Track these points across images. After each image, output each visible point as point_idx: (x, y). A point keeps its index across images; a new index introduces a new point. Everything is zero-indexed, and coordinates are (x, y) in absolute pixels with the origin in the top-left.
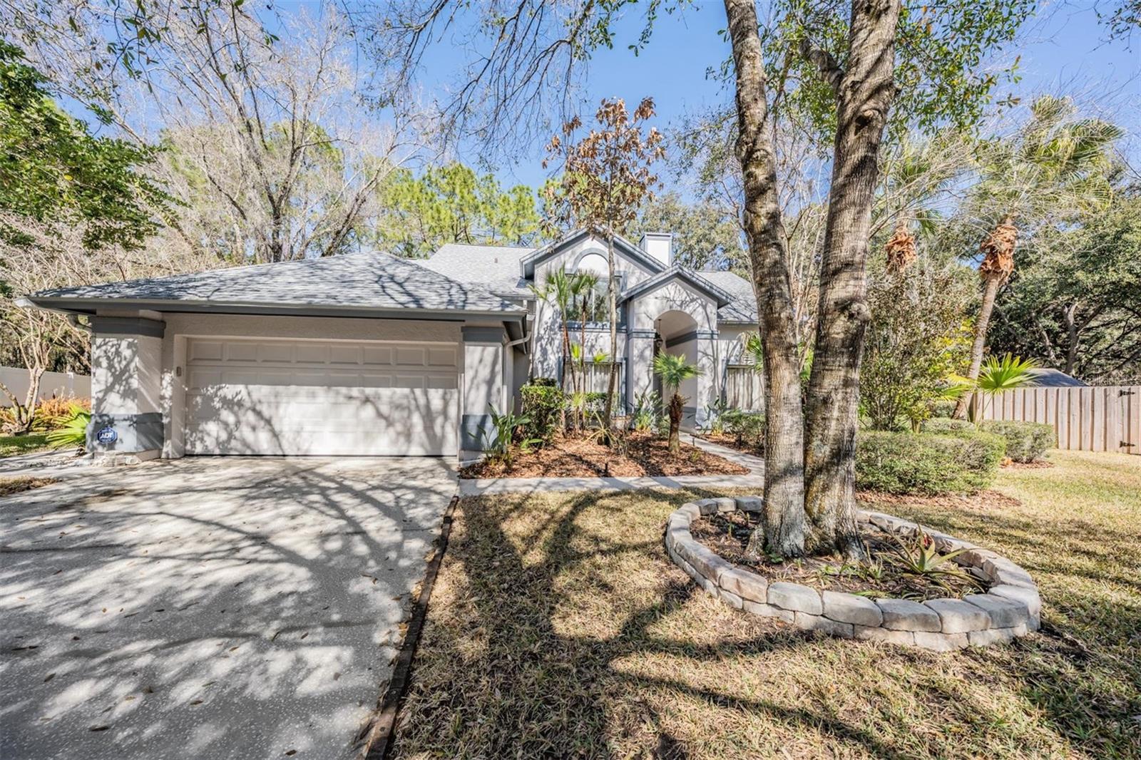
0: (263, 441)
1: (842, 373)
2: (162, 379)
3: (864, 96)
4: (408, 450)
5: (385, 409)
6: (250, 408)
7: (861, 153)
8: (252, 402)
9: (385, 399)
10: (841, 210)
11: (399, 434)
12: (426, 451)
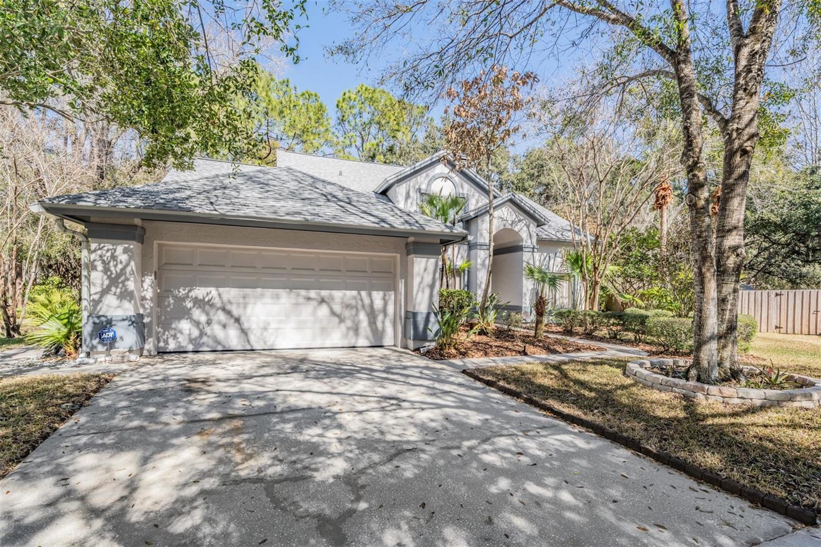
0: (233, 338)
1: (733, 286)
2: (143, 282)
3: (745, 138)
4: (356, 343)
5: (337, 308)
6: (220, 308)
7: (743, 168)
8: (222, 303)
9: (338, 300)
10: (732, 198)
11: (348, 329)
12: (370, 341)
